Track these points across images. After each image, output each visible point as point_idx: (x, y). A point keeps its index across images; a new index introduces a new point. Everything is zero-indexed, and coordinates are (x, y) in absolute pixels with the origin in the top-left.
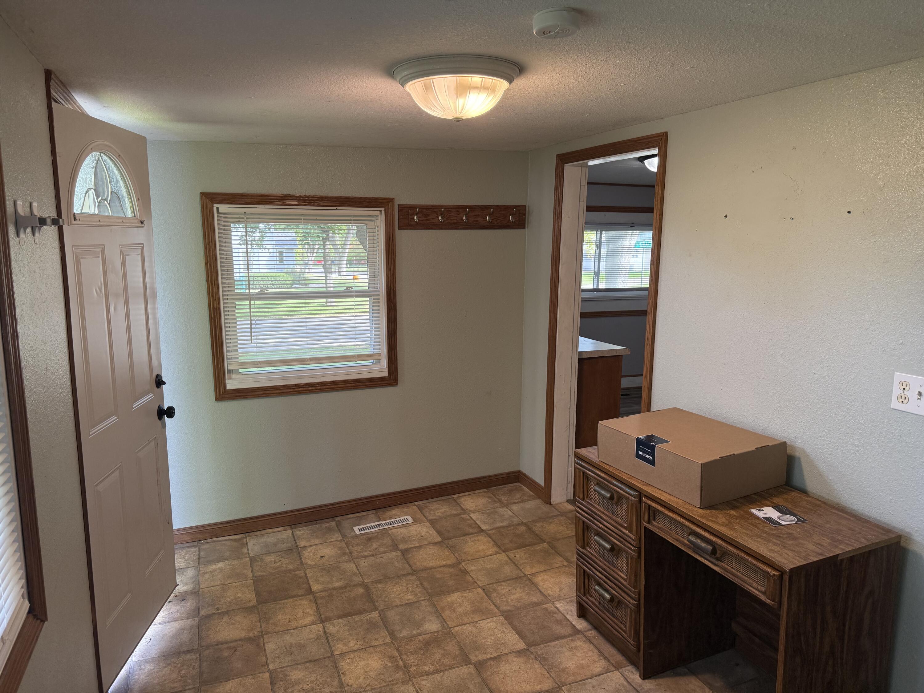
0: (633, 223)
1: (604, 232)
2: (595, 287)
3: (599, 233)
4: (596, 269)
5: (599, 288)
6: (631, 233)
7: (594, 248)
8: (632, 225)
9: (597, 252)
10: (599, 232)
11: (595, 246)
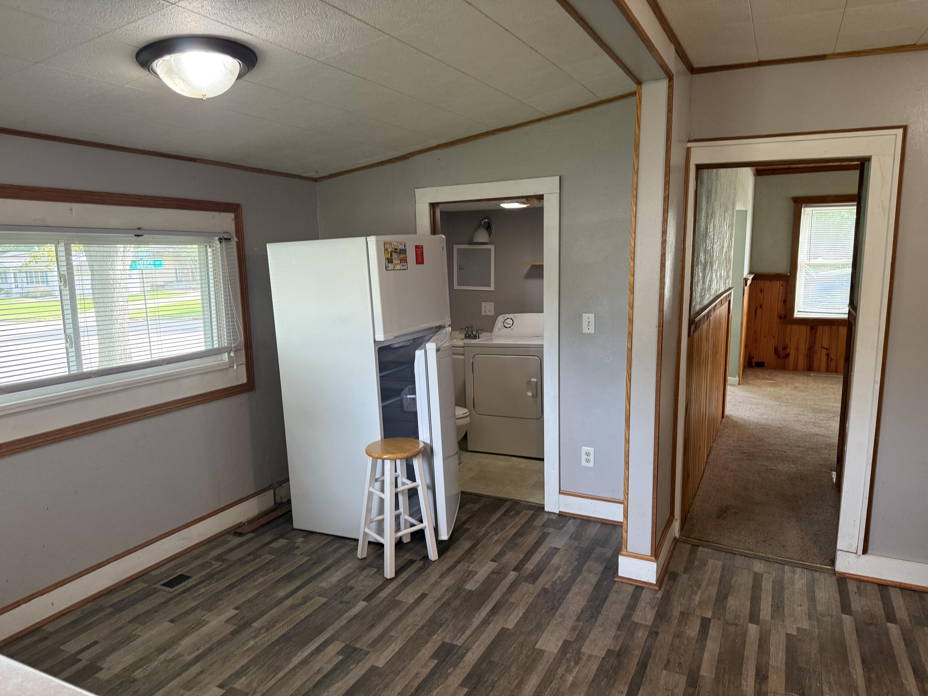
0: (139, 229)
1: (74, 248)
2: (74, 370)
3: (63, 249)
4: (70, 331)
5: (85, 370)
6: (122, 249)
7: (57, 283)
8: (139, 232)
9: (66, 292)
10: (61, 248)
11: (57, 278)
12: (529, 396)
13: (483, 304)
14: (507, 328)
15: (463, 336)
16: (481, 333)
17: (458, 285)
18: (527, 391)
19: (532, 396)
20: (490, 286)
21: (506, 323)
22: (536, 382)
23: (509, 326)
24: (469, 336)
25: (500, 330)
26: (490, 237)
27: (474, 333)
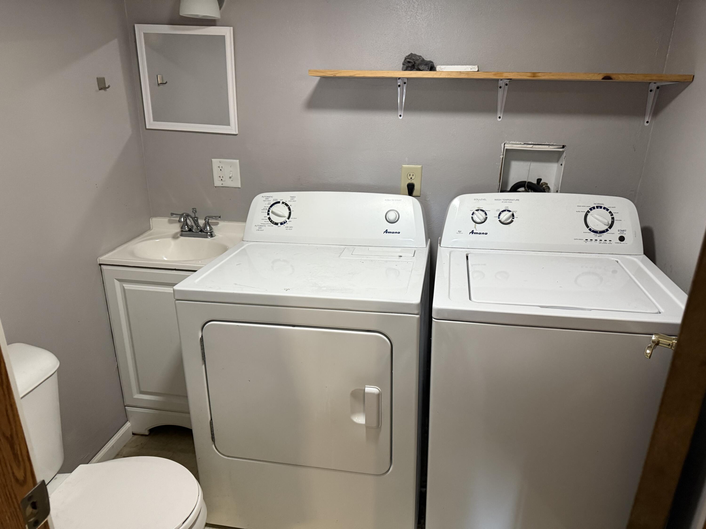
12: (361, 425)
13: (215, 161)
14: (276, 224)
15: (176, 228)
16: (217, 224)
17: (155, 120)
18: (354, 412)
19: (367, 426)
20: (228, 124)
21: (273, 212)
22: (379, 395)
23: (282, 220)
24: (190, 230)
25: (260, 227)
26: (220, 8)
27: (201, 222)
